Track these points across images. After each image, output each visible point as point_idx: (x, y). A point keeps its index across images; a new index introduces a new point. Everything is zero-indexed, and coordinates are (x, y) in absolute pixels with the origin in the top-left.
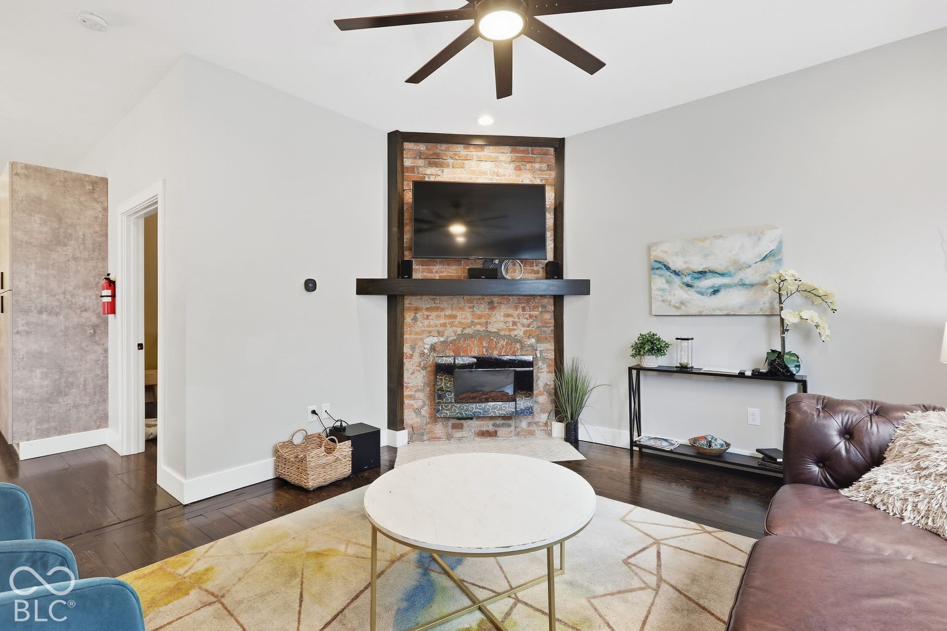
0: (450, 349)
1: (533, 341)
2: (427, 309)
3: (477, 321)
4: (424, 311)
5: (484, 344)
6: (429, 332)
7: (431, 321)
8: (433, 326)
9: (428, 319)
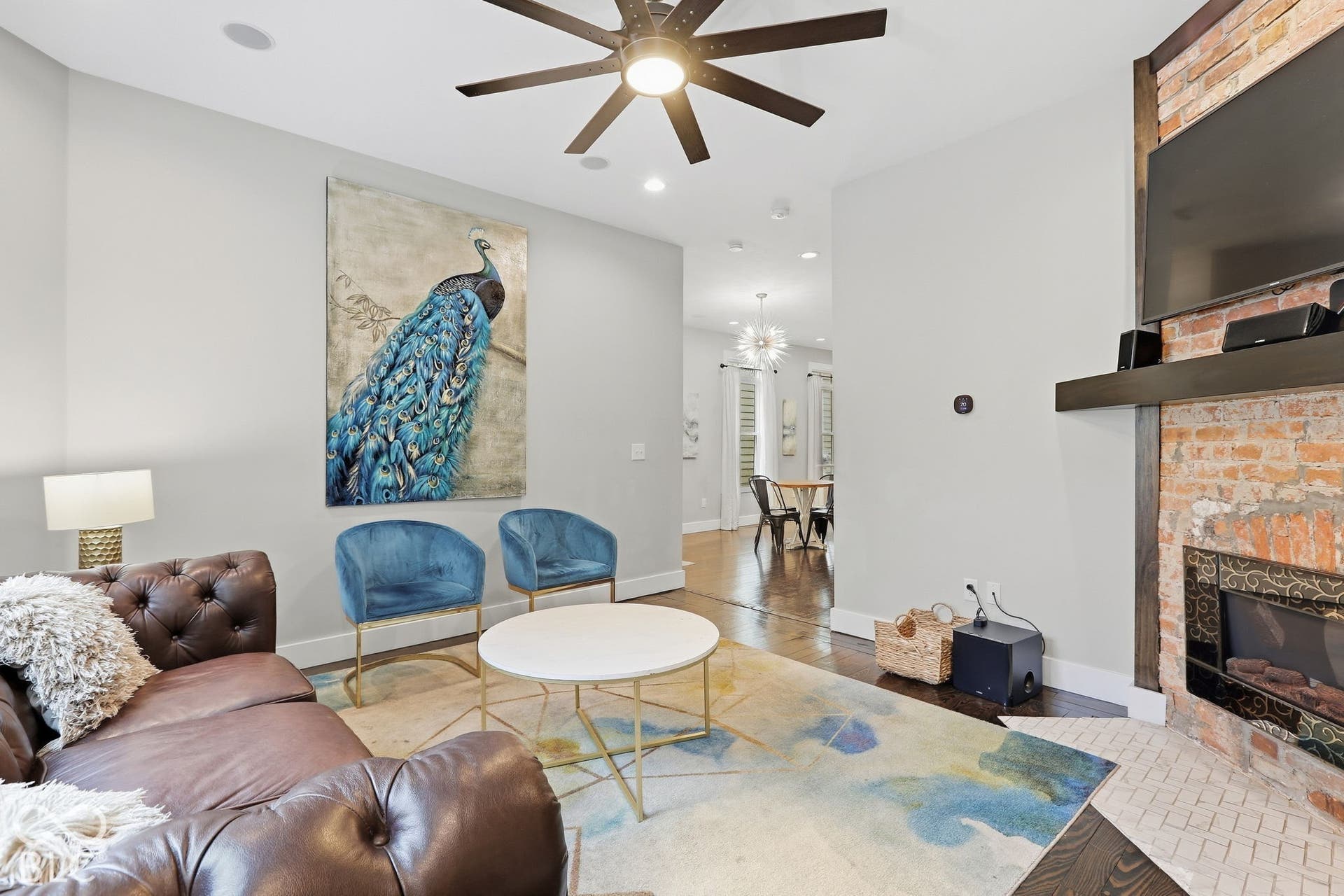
0: (1244, 537)
2: (1200, 433)
3: (1315, 466)
4: (1193, 437)
6: (1202, 488)
7: (1207, 461)
8: (1211, 473)
9: (1200, 457)
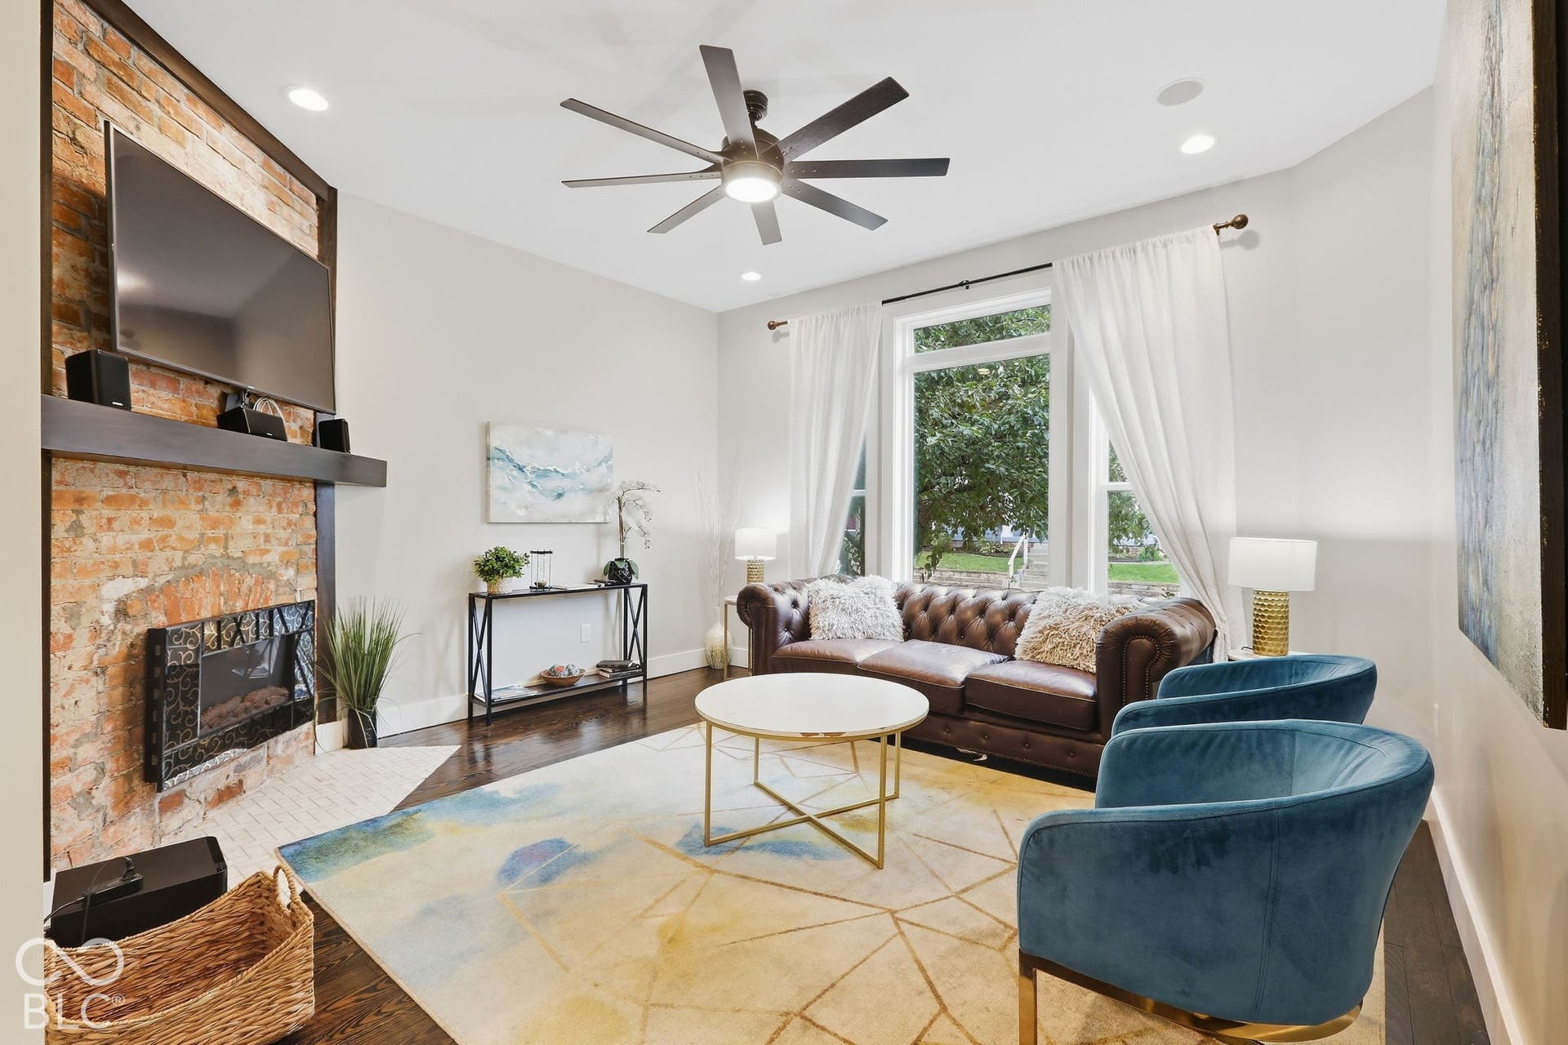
0: (158, 609)
1: (291, 572)
2: (108, 500)
3: (210, 533)
4: (99, 504)
5: (222, 588)
6: (113, 565)
7: (120, 533)
8: (124, 548)
9: (110, 529)
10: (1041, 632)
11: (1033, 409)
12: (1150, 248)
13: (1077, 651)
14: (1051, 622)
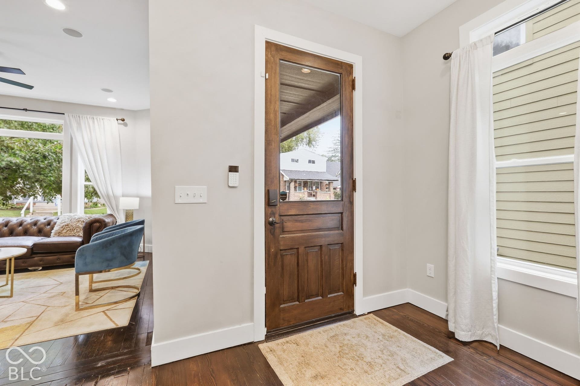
10: (62, 227)
11: (48, 153)
12: (98, 119)
13: (75, 231)
14: (66, 224)
